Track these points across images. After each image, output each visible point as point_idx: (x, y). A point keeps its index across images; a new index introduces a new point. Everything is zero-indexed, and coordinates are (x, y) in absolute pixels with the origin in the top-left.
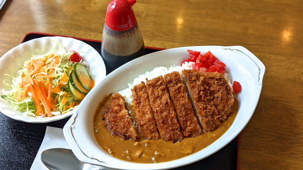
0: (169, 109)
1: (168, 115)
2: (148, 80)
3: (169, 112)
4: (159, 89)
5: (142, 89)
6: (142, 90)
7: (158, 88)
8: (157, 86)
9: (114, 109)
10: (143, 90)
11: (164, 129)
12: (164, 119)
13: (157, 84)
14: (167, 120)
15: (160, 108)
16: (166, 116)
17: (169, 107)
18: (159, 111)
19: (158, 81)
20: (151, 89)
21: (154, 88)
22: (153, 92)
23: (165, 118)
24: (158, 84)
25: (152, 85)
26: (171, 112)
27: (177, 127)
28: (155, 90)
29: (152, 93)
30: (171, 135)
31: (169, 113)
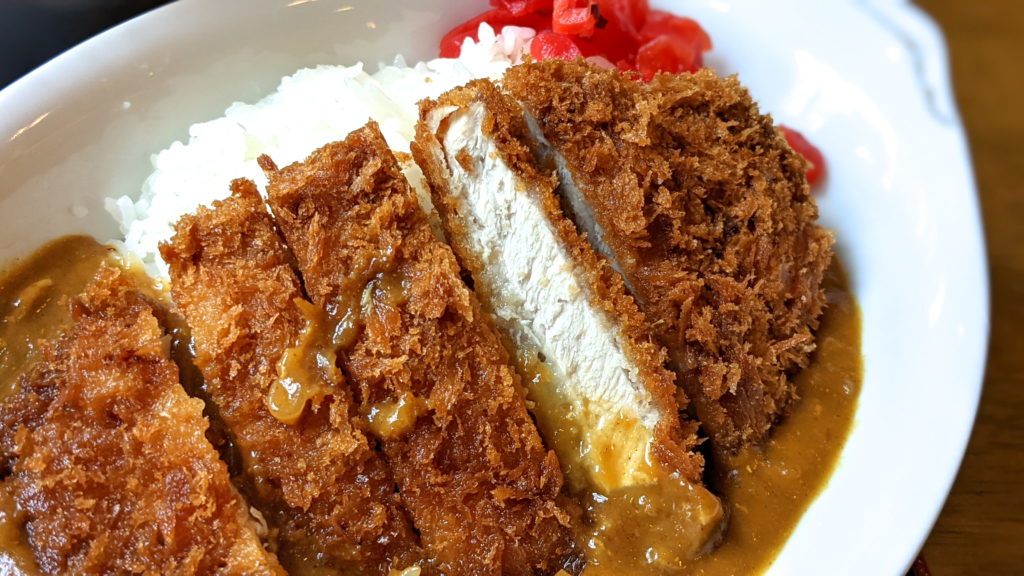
0: (471, 357)
1: (468, 403)
2: (280, 167)
3: (475, 376)
4: (374, 221)
5: (247, 237)
6: (245, 244)
7: (368, 216)
8: (354, 201)
9: (89, 394)
10: (258, 242)
11: (453, 509)
12: (444, 434)
13: (349, 183)
14: (468, 439)
15: (404, 358)
16: (461, 407)
17: (470, 344)
18: (405, 379)
19: (357, 166)
20: (314, 226)
21: (333, 216)
22: (329, 245)
23: (452, 426)
24: (361, 182)
25: (316, 198)
26: (487, 374)
27: (543, 480)
28: (342, 228)
29: (324, 258)
30: (510, 541)
31: (472, 384)
